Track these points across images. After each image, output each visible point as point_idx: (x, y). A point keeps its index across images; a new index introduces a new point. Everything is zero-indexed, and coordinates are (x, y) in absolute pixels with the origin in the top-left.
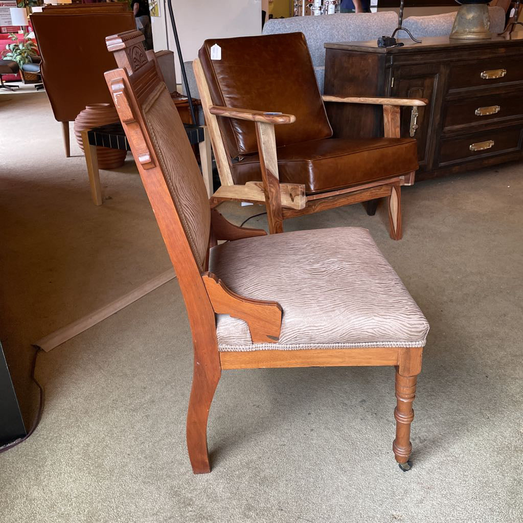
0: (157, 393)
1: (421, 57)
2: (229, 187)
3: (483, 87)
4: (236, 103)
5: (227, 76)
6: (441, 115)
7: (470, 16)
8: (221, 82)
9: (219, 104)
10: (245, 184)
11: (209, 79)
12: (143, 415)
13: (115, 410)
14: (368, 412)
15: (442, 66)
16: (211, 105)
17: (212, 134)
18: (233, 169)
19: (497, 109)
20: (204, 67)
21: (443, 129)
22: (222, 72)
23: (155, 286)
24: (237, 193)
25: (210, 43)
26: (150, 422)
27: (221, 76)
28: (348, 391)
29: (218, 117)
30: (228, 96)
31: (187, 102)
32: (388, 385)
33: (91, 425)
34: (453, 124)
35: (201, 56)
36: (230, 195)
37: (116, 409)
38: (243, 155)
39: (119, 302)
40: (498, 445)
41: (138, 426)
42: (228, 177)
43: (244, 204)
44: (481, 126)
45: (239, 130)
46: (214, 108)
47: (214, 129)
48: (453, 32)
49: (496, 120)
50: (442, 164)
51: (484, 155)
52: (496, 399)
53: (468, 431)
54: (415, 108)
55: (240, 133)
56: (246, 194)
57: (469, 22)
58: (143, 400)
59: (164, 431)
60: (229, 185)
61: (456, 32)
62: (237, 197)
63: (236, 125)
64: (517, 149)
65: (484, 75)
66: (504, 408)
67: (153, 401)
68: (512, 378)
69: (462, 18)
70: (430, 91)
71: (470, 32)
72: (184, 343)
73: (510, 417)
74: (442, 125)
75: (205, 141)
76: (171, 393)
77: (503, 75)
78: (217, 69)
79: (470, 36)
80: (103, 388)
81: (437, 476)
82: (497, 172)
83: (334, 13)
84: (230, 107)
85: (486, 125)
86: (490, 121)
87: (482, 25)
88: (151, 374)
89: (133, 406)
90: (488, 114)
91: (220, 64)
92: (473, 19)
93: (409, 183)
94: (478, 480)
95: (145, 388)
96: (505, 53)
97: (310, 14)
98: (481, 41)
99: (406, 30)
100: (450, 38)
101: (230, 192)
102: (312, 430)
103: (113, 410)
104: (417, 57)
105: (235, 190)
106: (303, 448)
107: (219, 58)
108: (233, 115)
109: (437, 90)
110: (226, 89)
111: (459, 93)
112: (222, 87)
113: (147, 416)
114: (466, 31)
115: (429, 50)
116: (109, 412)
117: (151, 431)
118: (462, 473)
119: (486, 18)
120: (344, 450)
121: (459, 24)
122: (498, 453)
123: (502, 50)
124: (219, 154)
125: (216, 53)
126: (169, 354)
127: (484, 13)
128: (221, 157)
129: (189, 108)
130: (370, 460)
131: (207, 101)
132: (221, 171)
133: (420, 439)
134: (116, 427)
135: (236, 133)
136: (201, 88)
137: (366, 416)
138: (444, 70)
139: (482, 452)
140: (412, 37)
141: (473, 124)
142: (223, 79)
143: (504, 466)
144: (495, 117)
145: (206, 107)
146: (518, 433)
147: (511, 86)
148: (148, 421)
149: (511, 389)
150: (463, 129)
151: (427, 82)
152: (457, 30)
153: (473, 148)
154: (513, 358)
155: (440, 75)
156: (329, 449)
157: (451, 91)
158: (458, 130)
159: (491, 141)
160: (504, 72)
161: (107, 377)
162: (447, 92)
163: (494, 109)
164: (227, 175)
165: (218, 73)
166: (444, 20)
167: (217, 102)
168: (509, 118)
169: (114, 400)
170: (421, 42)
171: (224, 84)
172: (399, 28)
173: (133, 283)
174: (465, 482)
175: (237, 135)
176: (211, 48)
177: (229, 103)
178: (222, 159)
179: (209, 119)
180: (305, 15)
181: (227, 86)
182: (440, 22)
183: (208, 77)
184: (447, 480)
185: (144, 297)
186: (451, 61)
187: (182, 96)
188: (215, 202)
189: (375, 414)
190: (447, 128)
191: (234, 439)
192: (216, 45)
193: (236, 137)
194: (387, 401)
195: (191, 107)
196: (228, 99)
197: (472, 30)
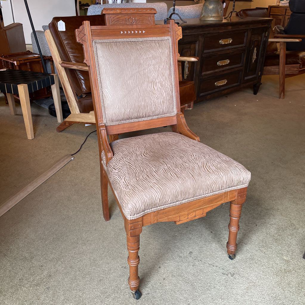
0: (52, 268)
1: (189, 31)
2: (77, 114)
3: (221, 49)
4: (78, 60)
5: (70, 42)
6: (200, 66)
7: (211, 7)
8: (66, 46)
9: (65, 60)
10: (89, 113)
11: (57, 44)
12: (45, 288)
13: (22, 287)
14: (195, 260)
15: (200, 37)
16: (60, 61)
17: (62, 80)
18: (79, 103)
19: (228, 62)
20: (54, 36)
21: (201, 74)
22: (67, 39)
23: (35, 187)
24: (83, 119)
25: (57, 19)
26: (51, 292)
27: (67, 42)
28: (180, 247)
29: (66, 69)
30: (72, 55)
31: (38, 58)
32: (202, 239)
33: (6, 303)
34: (206, 71)
35: (51, 28)
36: (78, 120)
37: (24, 286)
38: (85, 94)
39: (10, 202)
40: (275, 270)
41: (42, 297)
42: (76, 108)
43: (86, 125)
44: (220, 71)
45: (82, 77)
46: (63, 63)
47: (63, 76)
48: (202, 16)
49: (227, 68)
50: (201, 94)
51: (222, 88)
52: (265, 239)
53: (256, 264)
54: (186, 62)
55: (82, 79)
56: (90, 119)
57: (211, 10)
58: (42, 276)
59: (63, 298)
60: (77, 113)
61: (203, 17)
62: (83, 121)
63: (79, 74)
64: (238, 84)
65: (222, 42)
66: (272, 245)
67: (50, 276)
68: (270, 224)
69: (206, 8)
70: (194, 52)
71: (212, 17)
72: (64, 227)
73: (276, 250)
74: (201, 72)
75: (55, 84)
76: (62, 267)
77: (231, 42)
78: (63, 37)
79: (211, 19)
80: (10, 271)
81: (247, 298)
82: (226, 97)
83: (121, 3)
84: (74, 62)
85: (223, 71)
86: (225, 68)
87: (218, 12)
88: (45, 254)
89: (36, 282)
90: (224, 64)
91: (65, 33)
92: (213, 9)
93: (190, 108)
94: (271, 296)
95: (42, 266)
96: (231, 29)
97: (105, 3)
98: (217, 22)
99: (177, 14)
100: (200, 20)
101: (78, 118)
102: (164, 279)
103: (21, 288)
104: (186, 31)
105: (82, 117)
106: (162, 293)
107: (64, 30)
108: (80, 68)
109: (198, 51)
110: (70, 50)
111: (209, 53)
112: (68, 49)
113: (48, 288)
114: (209, 16)
115: (193, 27)
116: (18, 290)
117: (53, 299)
118: (261, 293)
119: (220, 8)
120: (188, 290)
121: (205, 12)
122: (277, 276)
123: (230, 27)
124: (68, 94)
125: (62, 26)
126: (55, 237)
127: (219, 6)
128: (70, 95)
129: (41, 62)
130: (205, 294)
131: (57, 58)
132: (70, 104)
133: (231, 274)
134: (26, 301)
135: (80, 79)
136: (53, 50)
137: (195, 263)
138: (201, 39)
139: (267, 276)
140: (181, 19)
141: (216, 70)
142: (67, 43)
143: (282, 284)
144: (227, 66)
145: (57, 62)
146: (283, 260)
147: (235, 48)
148: (49, 292)
149: (271, 231)
150: (211, 74)
151: (192, 46)
152: (204, 15)
153: (217, 84)
154: (267, 211)
155: (199, 42)
156: (178, 291)
157: (205, 51)
158: (209, 74)
159: (225, 80)
160: (231, 40)
161: (11, 262)
162: (203, 52)
163: (226, 62)
164: (75, 106)
165: (64, 40)
166: (193, 9)
167: (65, 59)
168: (233, 66)
169: (20, 280)
170: (186, 22)
171: (68, 47)
172: (174, 13)
173: (17, 187)
174: (264, 299)
175: (80, 81)
176: (58, 22)
177: (73, 59)
178: (71, 96)
179: (60, 70)
180: (103, 4)
181: (71, 48)
182: (191, 10)
183: (57, 42)
184: (253, 300)
185: (28, 196)
186: (205, 34)
187: (33, 53)
188: (66, 124)
189: (201, 260)
190: (203, 73)
191: (114, 295)
192: (61, 21)
193: (80, 82)
194: (205, 250)
195: (43, 61)
196: (72, 57)
197: (213, 15)
